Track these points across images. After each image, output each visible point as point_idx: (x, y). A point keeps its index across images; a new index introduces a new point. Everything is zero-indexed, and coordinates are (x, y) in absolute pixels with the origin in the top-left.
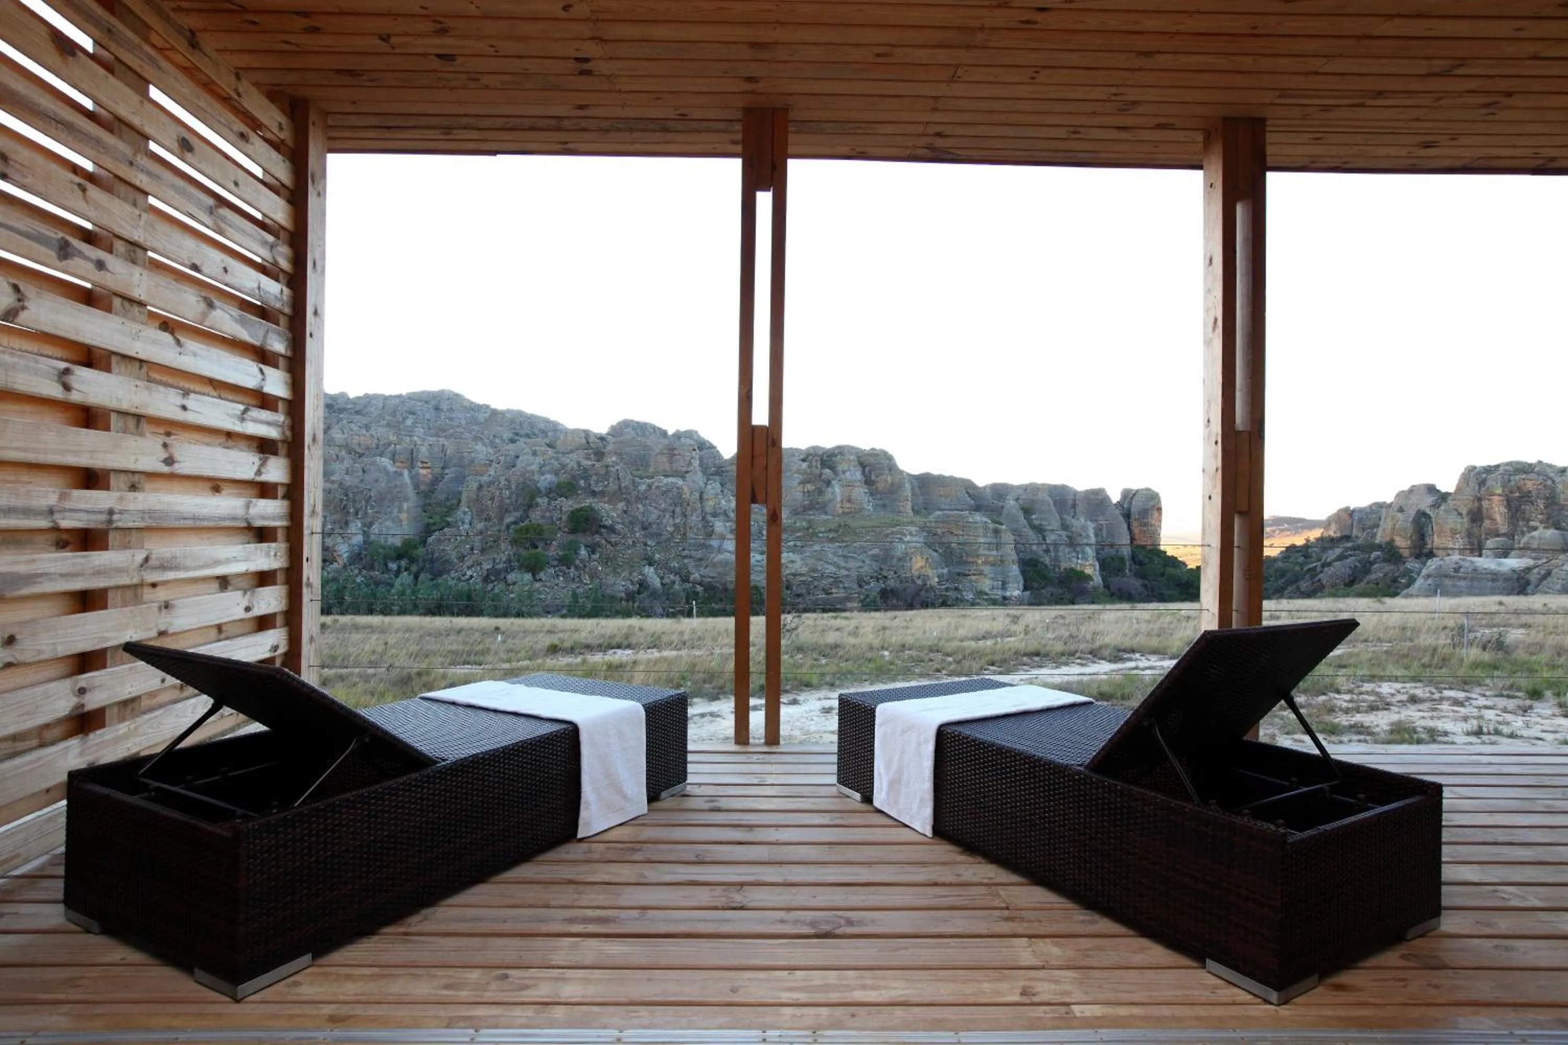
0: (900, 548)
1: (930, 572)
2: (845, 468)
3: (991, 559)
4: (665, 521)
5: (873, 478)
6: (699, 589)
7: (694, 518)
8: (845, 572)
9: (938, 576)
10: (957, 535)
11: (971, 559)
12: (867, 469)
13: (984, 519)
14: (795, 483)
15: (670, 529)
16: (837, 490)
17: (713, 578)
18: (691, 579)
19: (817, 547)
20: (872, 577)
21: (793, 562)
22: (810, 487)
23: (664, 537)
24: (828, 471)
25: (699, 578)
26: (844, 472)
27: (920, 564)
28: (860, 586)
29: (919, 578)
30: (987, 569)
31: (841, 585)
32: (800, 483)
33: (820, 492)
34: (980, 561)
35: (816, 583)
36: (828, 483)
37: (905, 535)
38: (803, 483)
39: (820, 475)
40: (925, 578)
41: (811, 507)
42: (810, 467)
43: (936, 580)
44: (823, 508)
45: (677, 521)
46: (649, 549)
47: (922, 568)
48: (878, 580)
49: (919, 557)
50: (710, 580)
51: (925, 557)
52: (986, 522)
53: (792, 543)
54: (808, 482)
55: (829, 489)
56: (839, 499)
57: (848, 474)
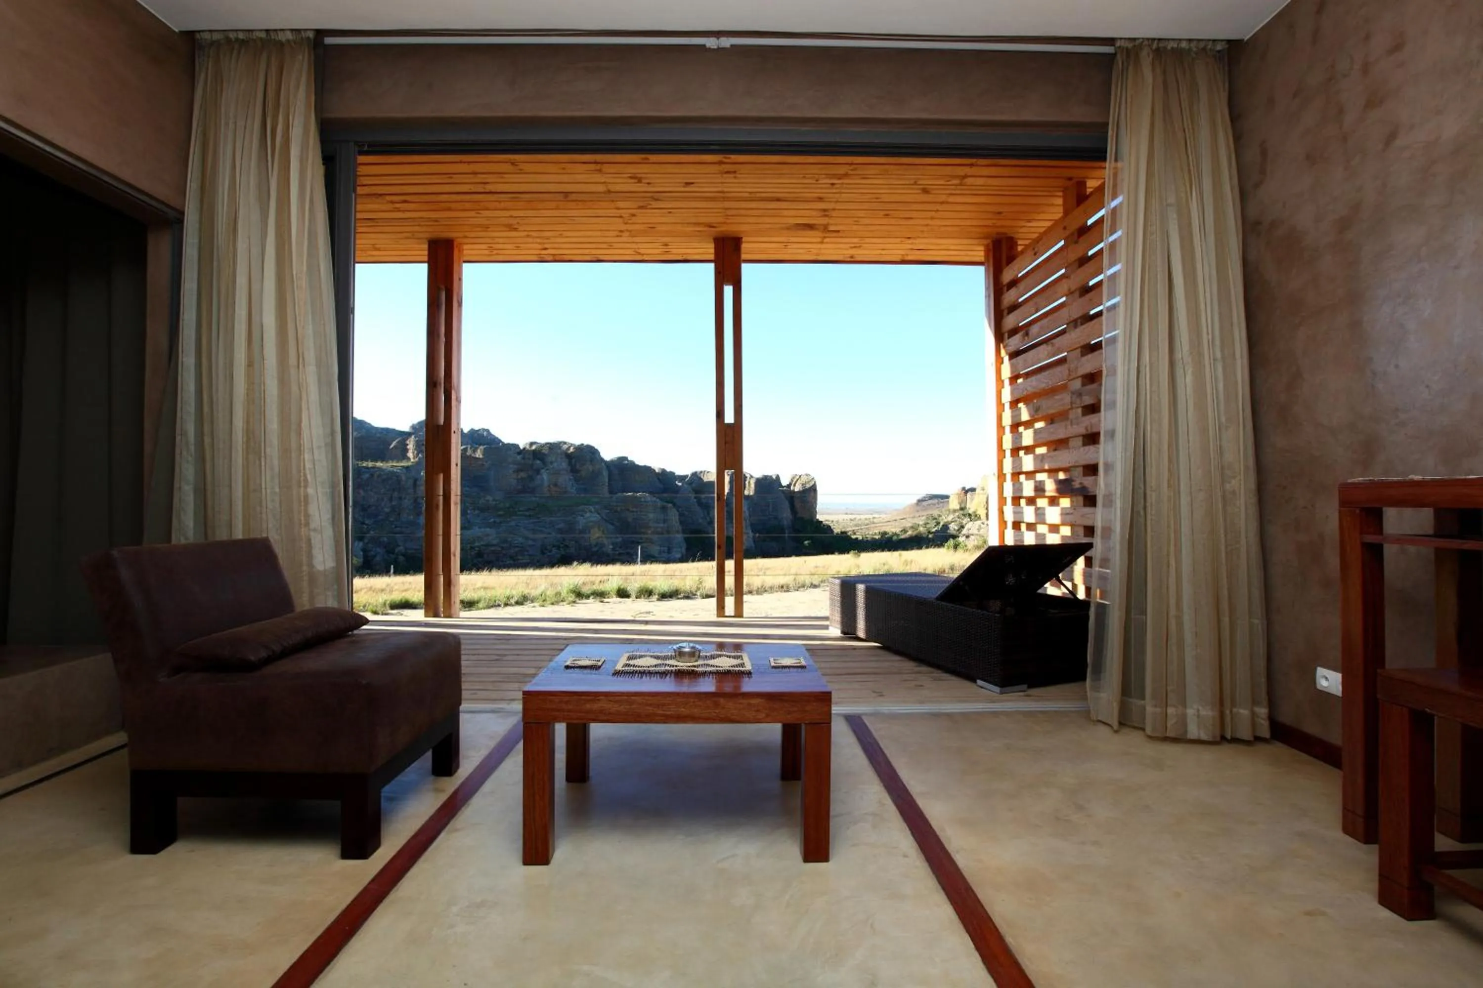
0: (581, 522)
1: (605, 541)
2: (554, 459)
3: (659, 530)
4: (383, 504)
5: (578, 467)
6: (401, 558)
7: (406, 501)
8: (530, 542)
9: (613, 544)
10: (633, 512)
11: (643, 530)
12: (573, 461)
13: (654, 499)
14: (511, 471)
15: (387, 510)
16: (545, 476)
17: (416, 549)
18: (396, 551)
19: (513, 523)
20: (554, 546)
21: (488, 535)
22: (523, 475)
23: (380, 517)
24: (538, 462)
25: (403, 551)
26: (552, 463)
27: (597, 535)
28: (543, 553)
29: (596, 546)
30: (655, 537)
31: (526, 553)
32: (514, 472)
33: (531, 478)
34: (650, 532)
35: (504, 552)
36: (538, 472)
37: (586, 512)
38: (518, 471)
39: (532, 465)
40: (602, 545)
41: (523, 491)
42: (524, 458)
43: (611, 547)
44: (533, 491)
45: (394, 503)
46: (365, 527)
47: (598, 538)
48: (559, 548)
49: (596, 529)
50: (413, 551)
51: (602, 529)
52: (655, 502)
53: (492, 520)
54: (522, 471)
55: (539, 477)
56: (546, 484)
57: (555, 465)
